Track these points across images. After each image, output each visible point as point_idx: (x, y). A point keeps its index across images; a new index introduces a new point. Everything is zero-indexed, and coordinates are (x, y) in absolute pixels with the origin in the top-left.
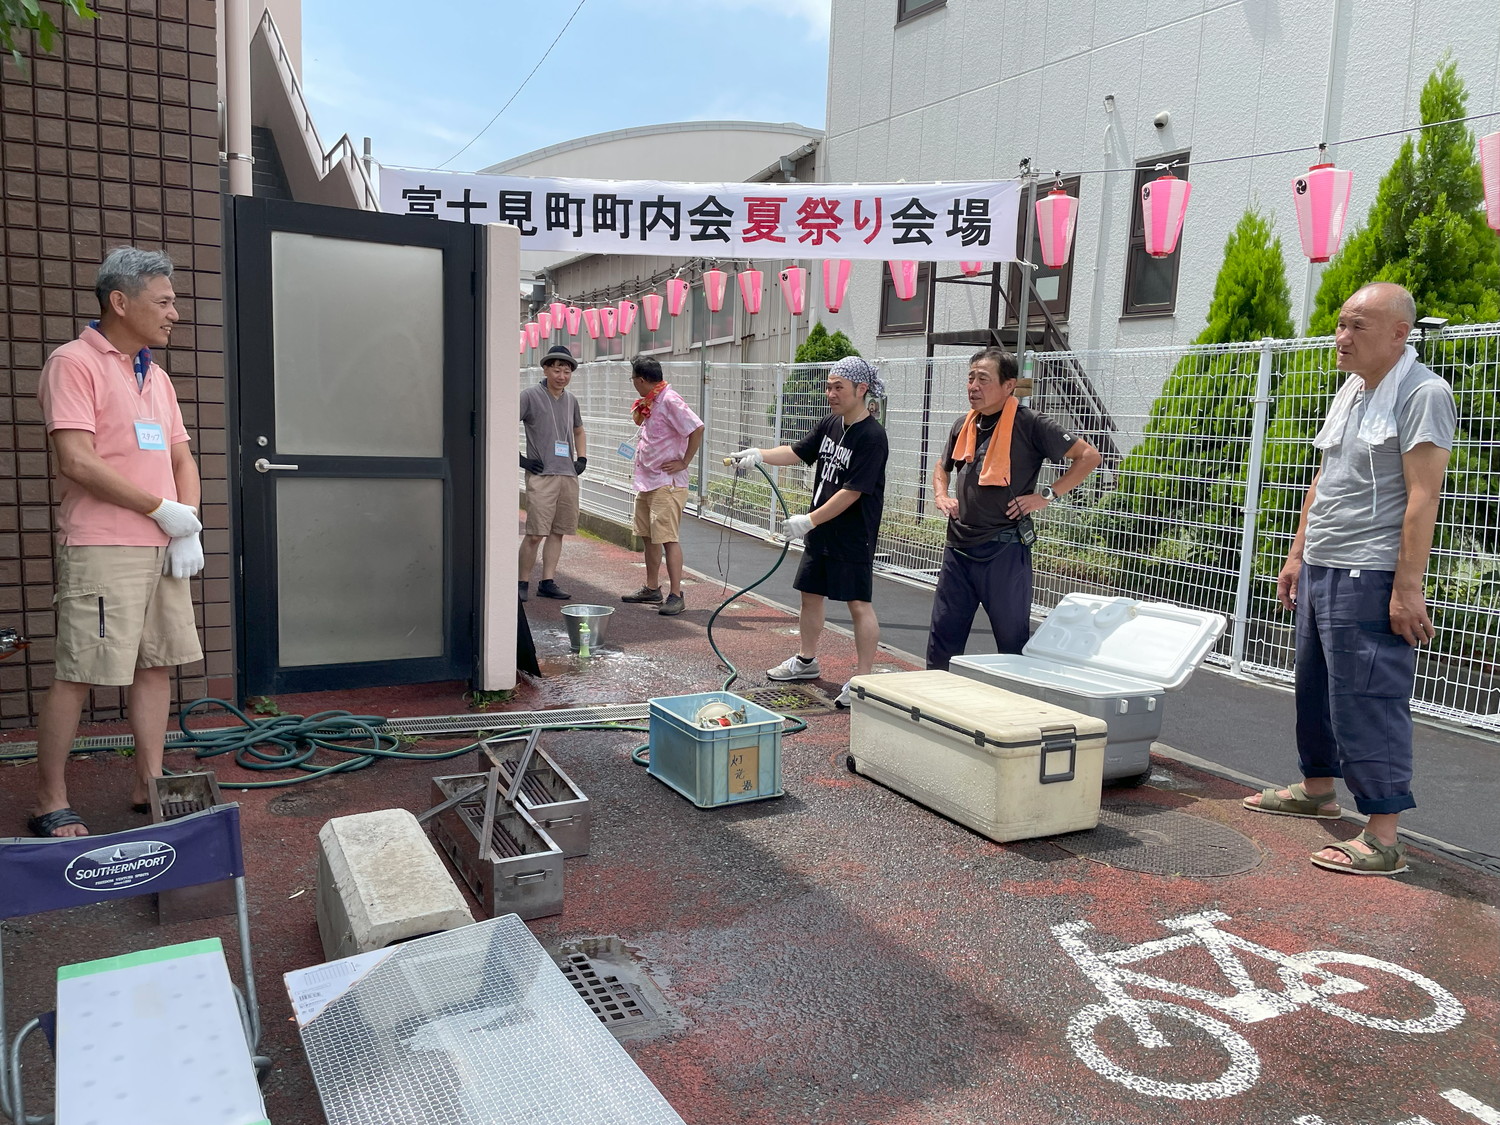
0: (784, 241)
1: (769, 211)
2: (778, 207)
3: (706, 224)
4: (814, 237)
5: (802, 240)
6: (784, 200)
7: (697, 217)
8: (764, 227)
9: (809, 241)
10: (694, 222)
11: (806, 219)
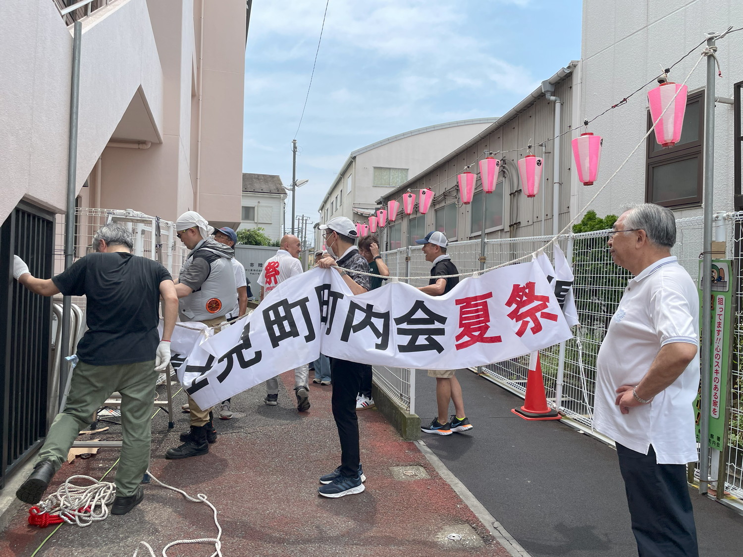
0: (500, 341)
1: (477, 311)
2: (485, 305)
3: (415, 334)
4: (531, 324)
5: (520, 333)
6: (489, 295)
7: (404, 326)
8: (475, 330)
9: (528, 331)
10: (401, 332)
11: (517, 310)
